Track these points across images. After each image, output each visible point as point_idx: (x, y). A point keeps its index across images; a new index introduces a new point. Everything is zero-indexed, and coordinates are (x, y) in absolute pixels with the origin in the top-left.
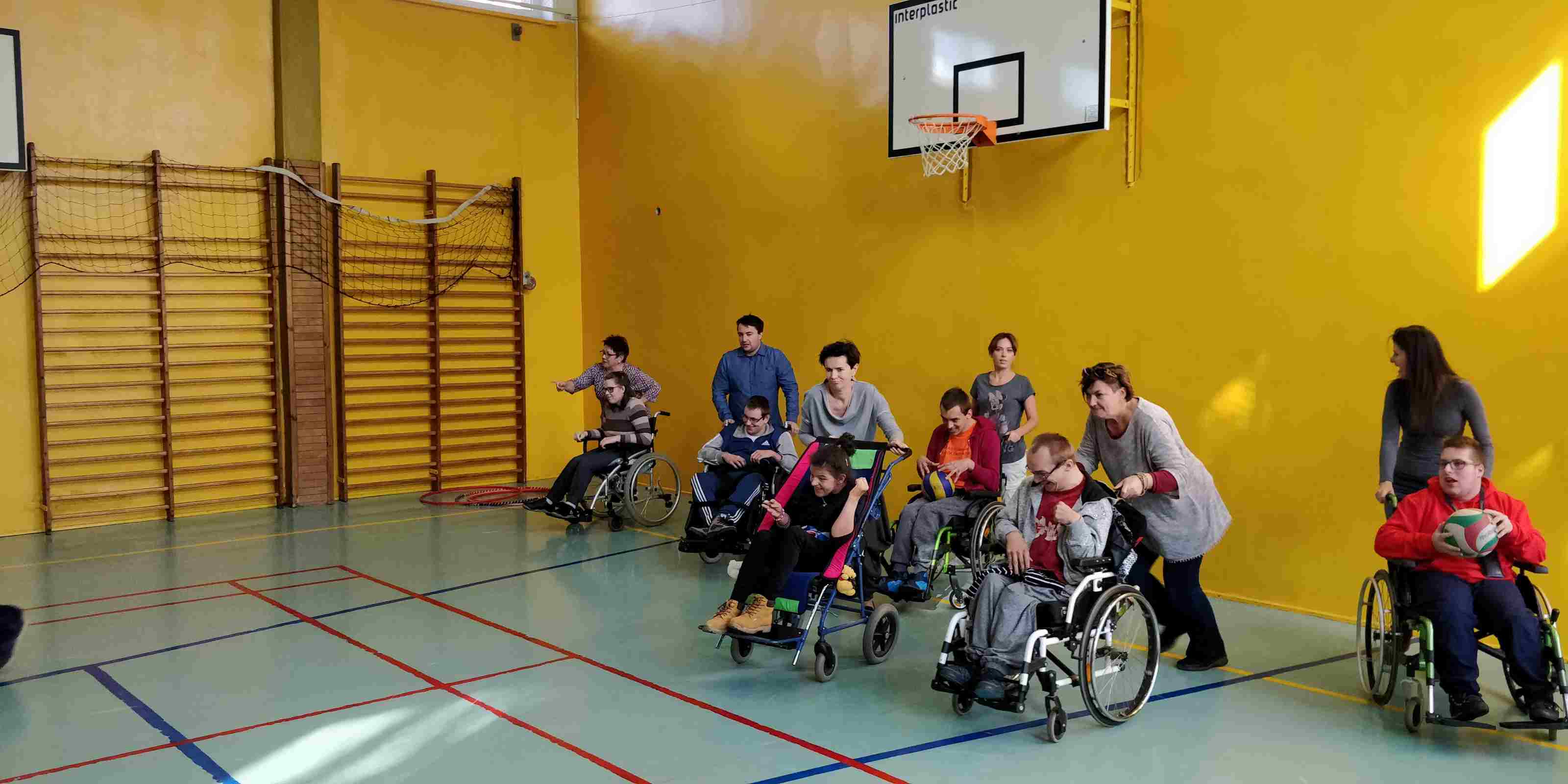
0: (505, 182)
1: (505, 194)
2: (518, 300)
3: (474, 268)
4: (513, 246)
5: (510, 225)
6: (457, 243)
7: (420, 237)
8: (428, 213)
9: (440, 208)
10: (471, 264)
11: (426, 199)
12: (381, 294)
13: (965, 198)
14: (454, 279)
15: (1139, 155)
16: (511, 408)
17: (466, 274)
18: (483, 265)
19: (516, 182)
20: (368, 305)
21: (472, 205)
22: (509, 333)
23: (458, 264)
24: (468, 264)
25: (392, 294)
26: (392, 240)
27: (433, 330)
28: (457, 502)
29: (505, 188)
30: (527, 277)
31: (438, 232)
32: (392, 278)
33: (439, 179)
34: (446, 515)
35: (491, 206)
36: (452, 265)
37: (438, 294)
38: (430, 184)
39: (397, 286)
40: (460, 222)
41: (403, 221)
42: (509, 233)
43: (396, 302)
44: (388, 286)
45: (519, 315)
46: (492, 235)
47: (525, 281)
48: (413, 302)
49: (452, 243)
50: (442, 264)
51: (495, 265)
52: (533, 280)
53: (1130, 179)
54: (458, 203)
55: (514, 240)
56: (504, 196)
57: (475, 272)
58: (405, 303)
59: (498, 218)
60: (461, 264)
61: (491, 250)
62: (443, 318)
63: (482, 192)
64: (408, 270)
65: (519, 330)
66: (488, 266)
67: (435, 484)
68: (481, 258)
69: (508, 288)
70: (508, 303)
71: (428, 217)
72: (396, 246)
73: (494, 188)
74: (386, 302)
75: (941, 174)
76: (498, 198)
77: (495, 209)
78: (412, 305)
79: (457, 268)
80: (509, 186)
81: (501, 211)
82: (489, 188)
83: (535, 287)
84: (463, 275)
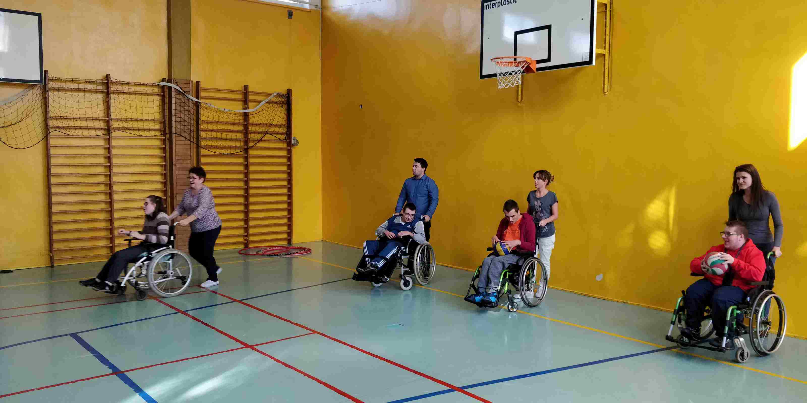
0: (283, 91)
1: (284, 97)
2: (290, 152)
3: (267, 135)
4: (288, 124)
5: (286, 113)
6: (259, 122)
7: (240, 119)
8: (244, 107)
9: (250, 104)
10: (266, 133)
11: (244, 99)
12: (220, 148)
13: (519, 100)
14: (257, 140)
15: (610, 78)
16: (285, 206)
17: (263, 138)
18: (272, 134)
19: (289, 91)
20: (214, 153)
21: (267, 102)
22: (285, 168)
24: (264, 133)
25: (226, 147)
26: (226, 120)
27: (247, 166)
28: (257, 254)
29: (283, 94)
30: (294, 140)
31: (249, 116)
32: (226, 139)
33: (250, 89)
34: (252, 260)
35: (276, 103)
36: (256, 133)
37: (250, 148)
38: (245, 92)
39: (229, 144)
40: (261, 111)
41: (231, 111)
42: (285, 117)
43: (228, 152)
44: (224, 143)
45: (290, 159)
46: (277, 118)
47: (293, 142)
48: (236, 152)
49: (256, 122)
50: (251, 133)
51: (278, 133)
52: (297, 141)
53: (606, 91)
54: (259, 102)
55: (288, 121)
57: (267, 137)
58: (232, 152)
59: (280, 109)
60: (261, 133)
61: (276, 126)
62: (251, 160)
63: (272, 96)
64: (234, 136)
65: (290, 167)
66: (275, 134)
67: (246, 245)
68: (271, 130)
69: (285, 145)
70: (284, 153)
71: (244, 109)
72: (228, 123)
73: (278, 94)
74: (223, 152)
75: (507, 87)
76: (280, 99)
77: (278, 105)
78: (236, 154)
79: (259, 135)
80: (286, 93)
81: (281, 106)
82: (275, 94)
83: (298, 145)
84: (262, 138)
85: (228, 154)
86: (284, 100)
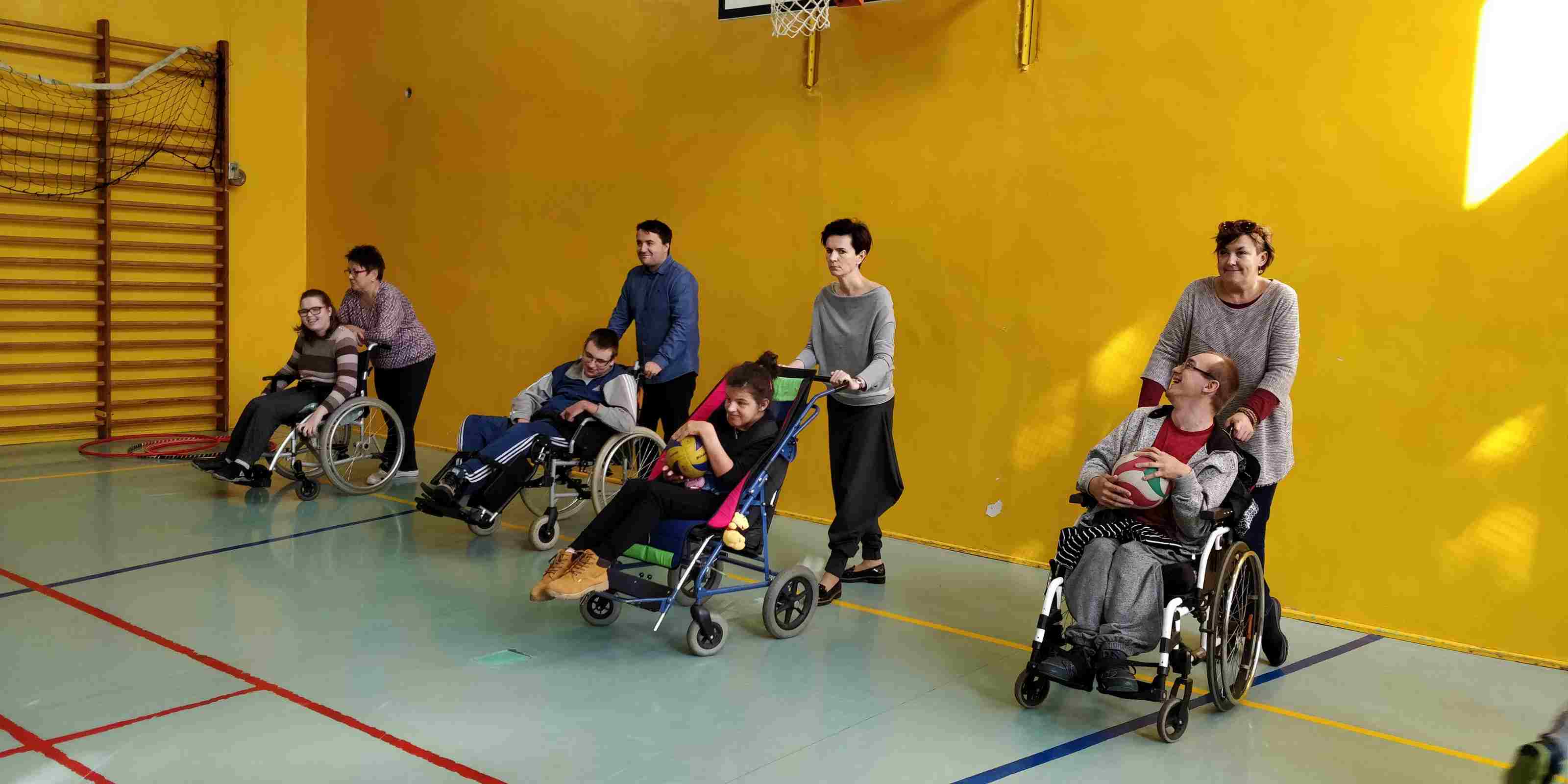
0: (207, 44)
1: (207, 60)
2: (221, 199)
3: (159, 154)
4: (217, 127)
5: (213, 101)
6: (138, 119)
7: (88, 108)
8: (98, 76)
9: (113, 71)
10: (159, 148)
11: (97, 57)
12: (30, 178)
13: (810, 83)
14: (132, 164)
15: (1036, 31)
16: (209, 335)
17: (149, 161)
18: (174, 151)
19: (222, 47)
20: (8, 191)
21: (162, 70)
22: (208, 240)
23: (137, 147)
24: (153, 148)
25: (43, 179)
26: (45, 107)
27: (103, 230)
28: (130, 454)
29: (206, 53)
30: (233, 169)
31: (112, 102)
32: (44, 157)
33: (114, 32)
34: (118, 470)
35: (186, 74)
36: (131, 147)
37: (112, 183)
38: (101, 37)
39: (51, 169)
40: (144, 92)
41: (60, 83)
42: (210, 111)
43: (48, 190)
44: (37, 168)
45: (222, 217)
46: (187, 111)
47: (231, 175)
48: (72, 191)
49: (131, 119)
50: (115, 144)
51: (190, 151)
52: (242, 174)
53: (1024, 61)
54: (140, 67)
55: (218, 121)
56: (207, 64)
57: (161, 158)
58: (60, 191)
59: (197, 90)
60: (144, 147)
61: (186, 131)
62: (116, 216)
63: (173, 56)
64: (68, 149)
65: (222, 236)
66: (182, 151)
67: (103, 430)
68: (171, 141)
69: (209, 183)
70: (209, 202)
71: (97, 81)
72: (52, 116)
73: (190, 52)
74: (34, 189)
75: (793, 37)
76: (196, 65)
77: (192, 80)
78: (72, 196)
79: (138, 152)
80: (214, 52)
81: (200, 82)
82: (184, 51)
83: (244, 181)
84: (145, 161)
85: (49, 195)
86: (207, 68)
